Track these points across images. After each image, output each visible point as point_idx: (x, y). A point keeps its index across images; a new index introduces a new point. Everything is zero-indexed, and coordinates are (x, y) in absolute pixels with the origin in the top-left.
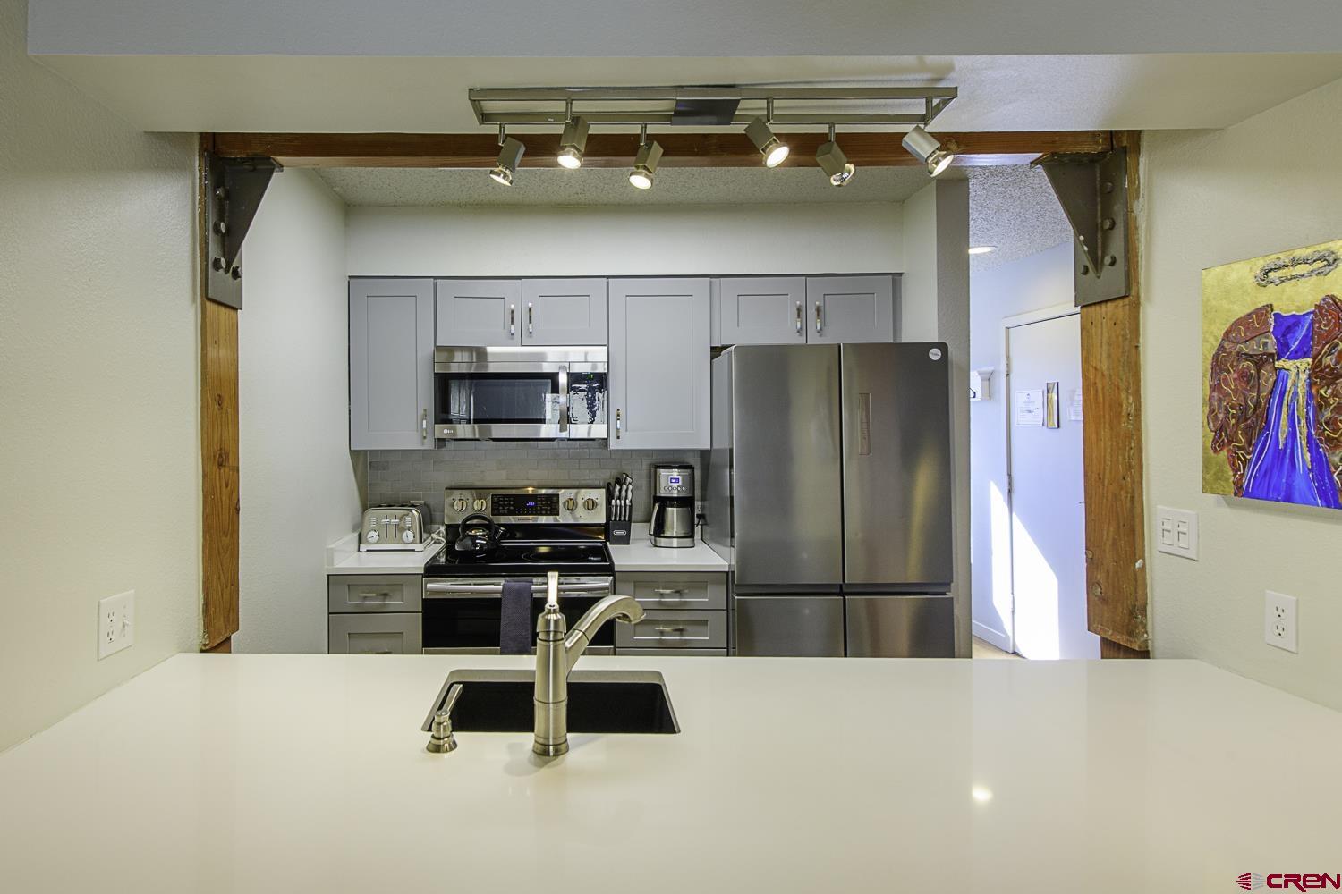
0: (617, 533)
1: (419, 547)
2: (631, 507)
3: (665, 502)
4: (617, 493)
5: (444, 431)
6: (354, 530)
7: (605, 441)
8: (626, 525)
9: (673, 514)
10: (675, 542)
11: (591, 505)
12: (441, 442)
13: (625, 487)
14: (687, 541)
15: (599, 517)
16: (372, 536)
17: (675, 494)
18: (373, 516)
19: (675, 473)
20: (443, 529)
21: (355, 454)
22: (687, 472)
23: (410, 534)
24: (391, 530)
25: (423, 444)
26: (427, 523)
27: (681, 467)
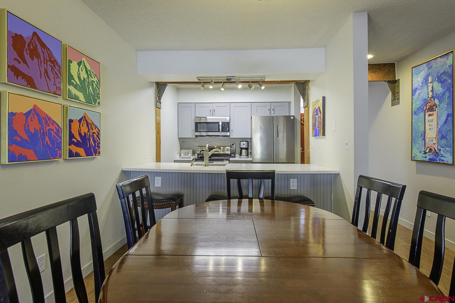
0: (232, 155)
1: (192, 157)
2: (235, 150)
3: (242, 149)
4: (232, 147)
5: (197, 134)
6: (179, 154)
7: (229, 136)
8: (235, 154)
9: (244, 151)
10: (244, 157)
11: (228, 150)
12: (196, 136)
13: (234, 146)
14: (247, 157)
15: (229, 152)
16: (183, 155)
17: (244, 147)
18: (183, 151)
19: (244, 143)
20: (197, 154)
21: (179, 138)
22: (247, 142)
23: (190, 154)
24: (186, 153)
25: (193, 136)
26: (194, 153)
27: (246, 141)
